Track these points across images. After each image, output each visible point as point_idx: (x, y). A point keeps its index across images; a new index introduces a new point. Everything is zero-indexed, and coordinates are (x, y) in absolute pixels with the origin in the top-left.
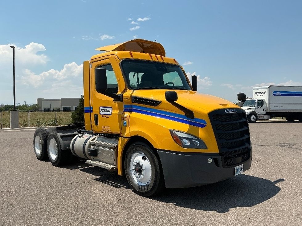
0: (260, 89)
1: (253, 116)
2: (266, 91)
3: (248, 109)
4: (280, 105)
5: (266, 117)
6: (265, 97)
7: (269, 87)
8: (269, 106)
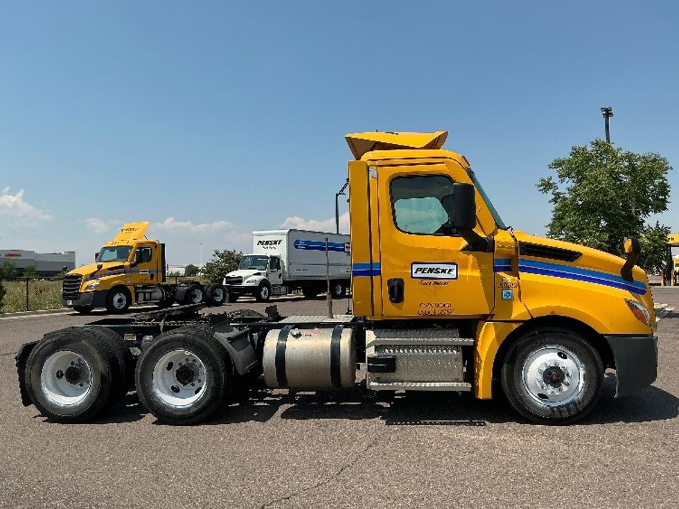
0: (272, 234)
1: (264, 289)
2: (284, 239)
3: (255, 274)
4: (304, 267)
5: (283, 289)
6: (281, 251)
7: (289, 233)
8: (289, 269)
